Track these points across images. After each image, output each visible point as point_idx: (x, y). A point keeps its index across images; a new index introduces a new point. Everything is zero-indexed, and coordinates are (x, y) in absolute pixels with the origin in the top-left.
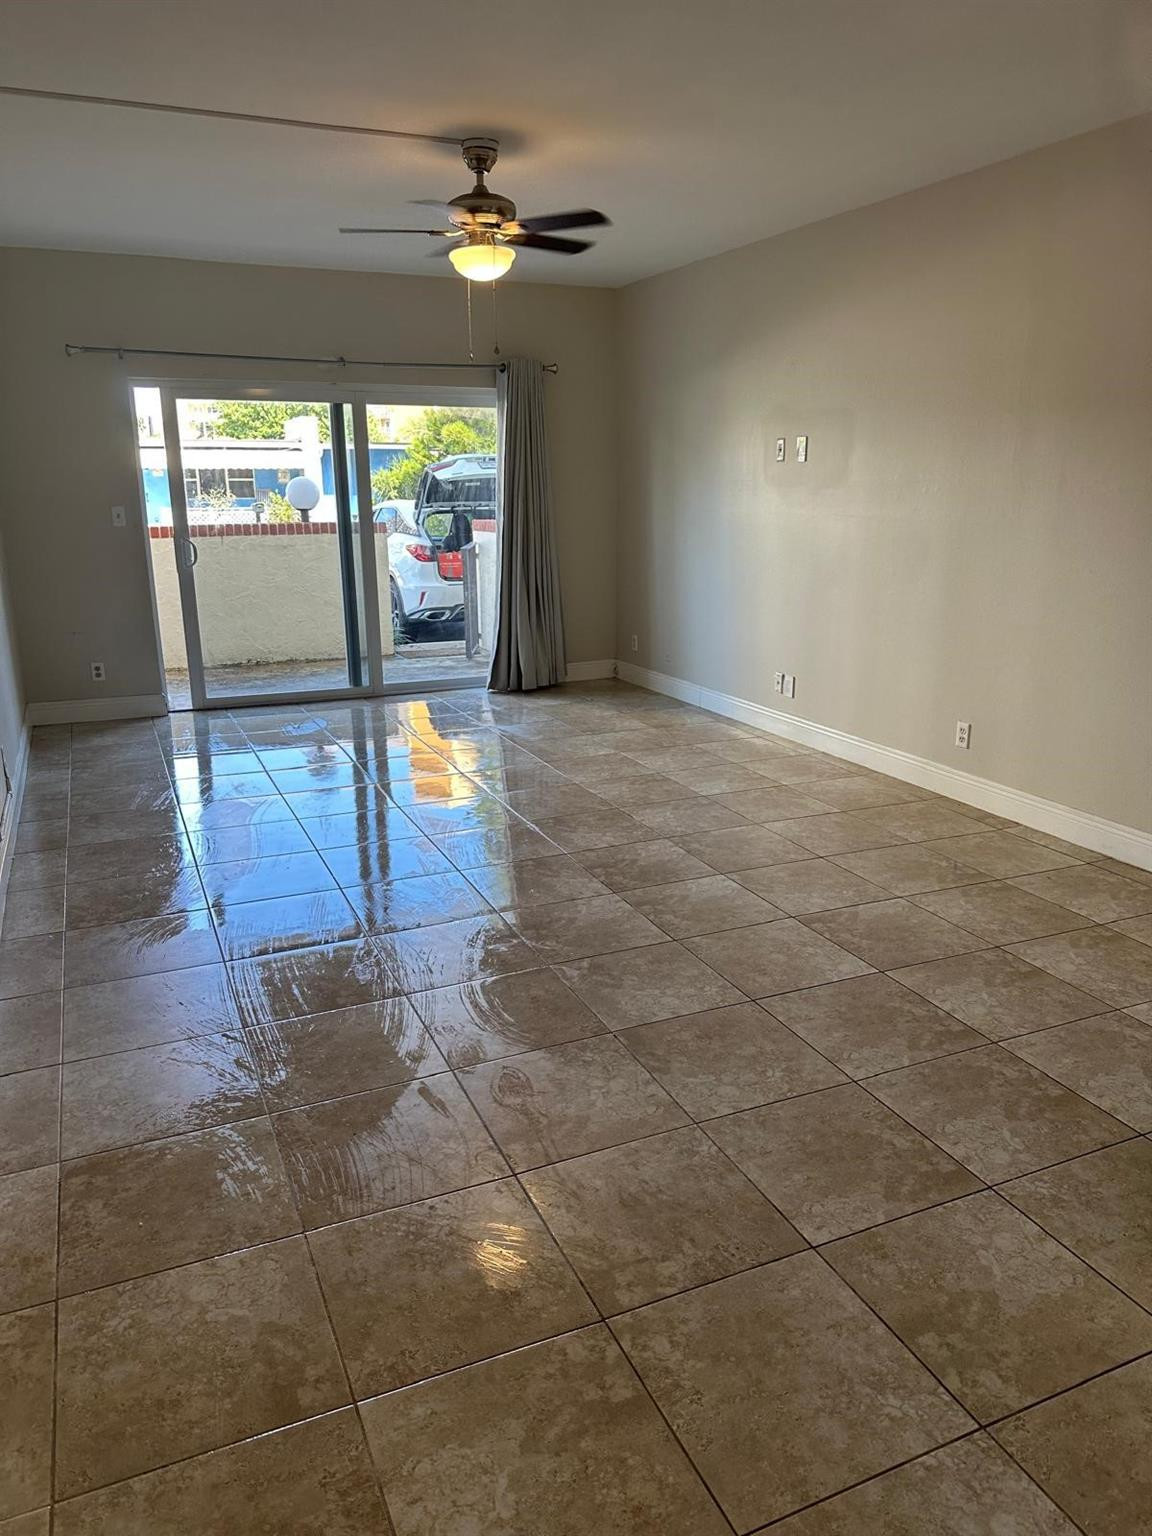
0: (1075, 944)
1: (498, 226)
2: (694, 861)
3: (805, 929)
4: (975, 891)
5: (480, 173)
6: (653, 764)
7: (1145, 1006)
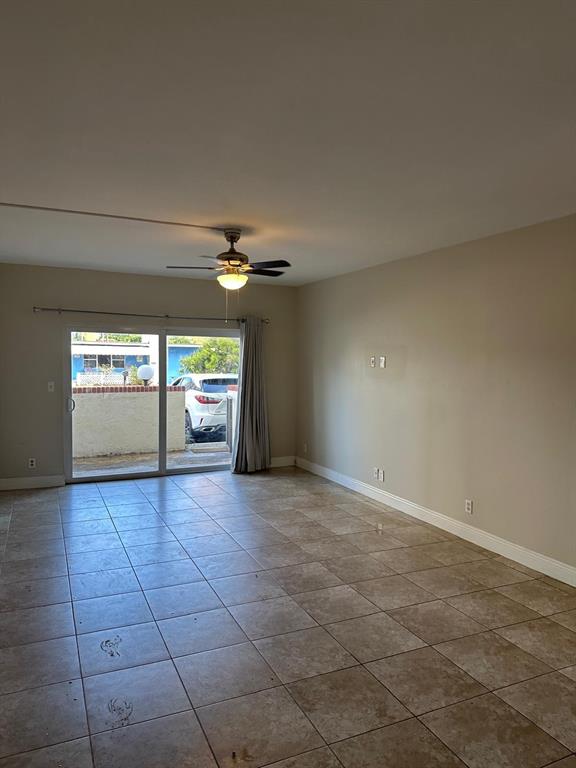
0: (531, 628)
1: (240, 266)
2: (333, 576)
3: (390, 619)
4: (478, 595)
5: (232, 244)
6: (313, 515)
7: (570, 669)
